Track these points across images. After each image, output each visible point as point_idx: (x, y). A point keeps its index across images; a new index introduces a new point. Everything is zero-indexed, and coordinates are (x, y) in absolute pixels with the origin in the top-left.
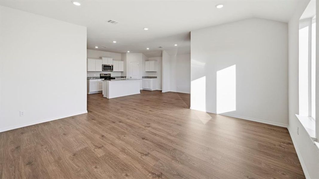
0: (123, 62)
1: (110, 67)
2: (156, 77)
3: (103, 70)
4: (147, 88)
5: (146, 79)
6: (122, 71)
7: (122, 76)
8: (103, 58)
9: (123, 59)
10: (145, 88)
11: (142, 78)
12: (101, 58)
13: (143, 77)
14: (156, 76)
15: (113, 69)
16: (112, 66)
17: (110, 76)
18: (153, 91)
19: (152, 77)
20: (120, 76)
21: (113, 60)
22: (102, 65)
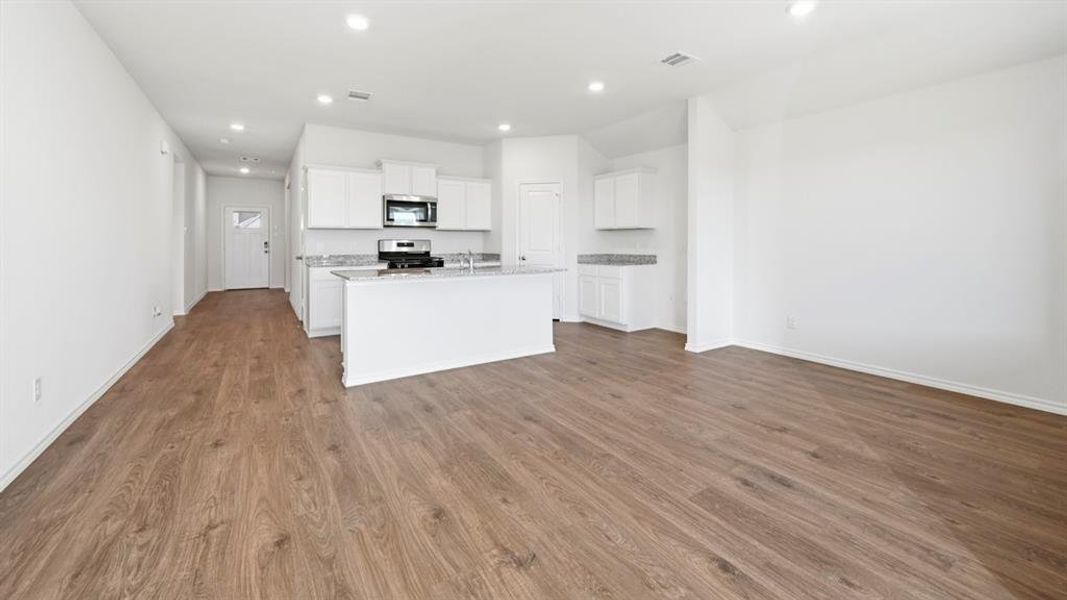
0: (489, 185)
2: (651, 260)
3: (388, 223)
5: (597, 267)
6: (486, 228)
7: (485, 252)
8: (389, 167)
9: (489, 172)
10: (590, 312)
11: (579, 262)
12: (377, 165)
13: (583, 260)
14: (653, 253)
15: (434, 219)
16: (429, 206)
17: (428, 253)
18: (632, 333)
19: (630, 256)
20: (478, 254)
21: (438, 173)
22: (384, 197)
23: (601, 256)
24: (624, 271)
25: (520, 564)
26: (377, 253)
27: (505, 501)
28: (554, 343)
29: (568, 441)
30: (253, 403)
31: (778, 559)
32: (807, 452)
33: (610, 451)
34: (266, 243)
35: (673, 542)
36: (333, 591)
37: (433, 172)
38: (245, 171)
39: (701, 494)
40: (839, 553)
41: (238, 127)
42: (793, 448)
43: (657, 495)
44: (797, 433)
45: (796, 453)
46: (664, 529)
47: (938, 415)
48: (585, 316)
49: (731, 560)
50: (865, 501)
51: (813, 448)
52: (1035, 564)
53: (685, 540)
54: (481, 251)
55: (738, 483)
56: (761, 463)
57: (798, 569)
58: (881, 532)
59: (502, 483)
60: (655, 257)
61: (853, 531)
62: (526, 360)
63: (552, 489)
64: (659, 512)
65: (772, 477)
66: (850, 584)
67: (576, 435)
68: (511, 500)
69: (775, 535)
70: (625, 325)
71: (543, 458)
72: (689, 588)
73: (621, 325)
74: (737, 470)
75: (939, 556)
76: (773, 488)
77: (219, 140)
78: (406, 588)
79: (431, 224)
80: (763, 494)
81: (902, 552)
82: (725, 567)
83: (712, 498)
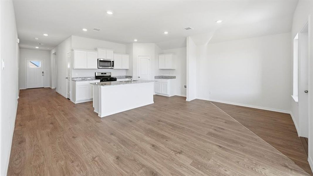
0: (128, 56)
1: (109, 63)
2: (174, 77)
3: (99, 67)
4: (162, 93)
6: (127, 69)
7: (126, 75)
8: (99, 50)
9: (128, 52)
10: (158, 92)
11: (155, 78)
12: (96, 49)
15: (113, 66)
16: (112, 62)
17: (110, 76)
18: (170, 97)
19: (168, 76)
20: (124, 76)
21: (114, 52)
22: (98, 59)
23: (160, 76)
24: (169, 81)
25: (180, 153)
26: (95, 76)
27: (167, 141)
28: (154, 101)
29: (173, 126)
30: (75, 125)
31: (229, 144)
32: (224, 122)
33: (184, 127)
34: (43, 72)
35: (208, 144)
36: (141, 166)
37: (113, 52)
38: (37, 47)
39: (208, 133)
40: (239, 141)
41: (46, 35)
42: (221, 121)
43: (200, 135)
44: (220, 118)
45: (221, 123)
46: (205, 141)
47: (244, 112)
48: (157, 93)
49: (221, 145)
50: (238, 130)
51: (224, 121)
52: (269, 138)
53: (210, 143)
54: (125, 75)
55: (214, 130)
56: (216, 125)
57: (233, 145)
58: (244, 136)
59: (163, 137)
60: (175, 77)
61: (239, 136)
62: (148, 106)
63: (176, 137)
64: (201, 138)
65: (220, 128)
66: (243, 146)
67: (173, 124)
68: (168, 140)
69: (226, 139)
70: (169, 95)
71: (169, 130)
72: (216, 152)
73: (167, 95)
74: (212, 127)
75: (254, 139)
76: (221, 130)
77: (34, 38)
78: (158, 162)
79: (112, 67)
80: (220, 132)
81: (249, 139)
82: (220, 147)
83: (210, 134)
